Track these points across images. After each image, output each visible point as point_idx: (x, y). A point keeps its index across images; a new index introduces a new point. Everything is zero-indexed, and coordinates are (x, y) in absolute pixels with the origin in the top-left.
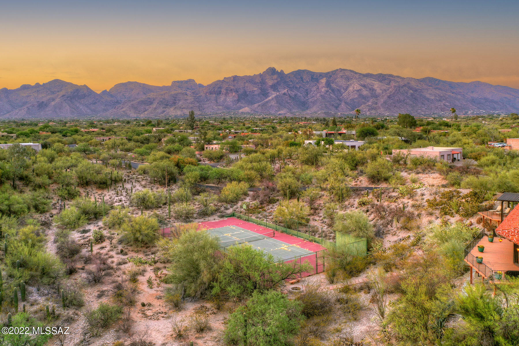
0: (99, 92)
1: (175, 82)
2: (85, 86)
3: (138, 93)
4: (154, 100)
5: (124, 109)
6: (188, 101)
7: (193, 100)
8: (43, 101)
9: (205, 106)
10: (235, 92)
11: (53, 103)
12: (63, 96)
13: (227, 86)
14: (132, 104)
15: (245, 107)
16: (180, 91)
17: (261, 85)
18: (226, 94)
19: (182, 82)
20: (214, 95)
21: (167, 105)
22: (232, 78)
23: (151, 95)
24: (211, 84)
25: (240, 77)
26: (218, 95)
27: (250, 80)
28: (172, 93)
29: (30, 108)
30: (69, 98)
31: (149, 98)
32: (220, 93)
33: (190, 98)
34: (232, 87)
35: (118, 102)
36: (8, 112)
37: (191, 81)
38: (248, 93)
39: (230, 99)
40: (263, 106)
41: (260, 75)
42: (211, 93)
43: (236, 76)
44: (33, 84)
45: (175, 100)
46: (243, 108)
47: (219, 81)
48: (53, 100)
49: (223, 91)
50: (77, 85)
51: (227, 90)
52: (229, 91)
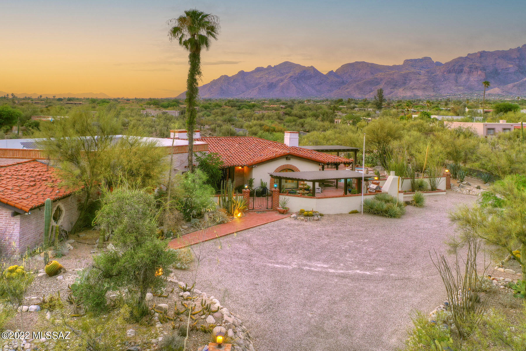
0: (325, 73)
1: (407, 60)
2: (312, 67)
3: (366, 73)
4: (381, 80)
5: (348, 90)
6: (421, 81)
7: (426, 80)
8: (273, 81)
9: (441, 86)
10: (481, 70)
11: (281, 84)
12: (291, 77)
13: (471, 64)
14: (357, 85)
15: (495, 87)
16: (413, 70)
17: (519, 62)
18: (470, 72)
19: (415, 60)
20: (454, 74)
21: (395, 85)
22: (479, 55)
23: (379, 75)
24: (451, 62)
25: (489, 52)
26: (458, 73)
27: (504, 55)
28: (402, 72)
29: (261, 88)
30: (296, 79)
31: (376, 78)
32: (461, 71)
33: (423, 77)
34: (478, 65)
35: (343, 83)
36: (243, 92)
37: (427, 60)
38: (500, 71)
39: (475, 78)
40: (519, 86)
41: (519, 49)
42: (449, 72)
43: (484, 52)
44: (265, 67)
45: (405, 80)
46: (492, 88)
47: (461, 58)
48: (282, 81)
49: (466, 69)
50: (304, 67)
51: (470, 68)
52: (472, 69)
